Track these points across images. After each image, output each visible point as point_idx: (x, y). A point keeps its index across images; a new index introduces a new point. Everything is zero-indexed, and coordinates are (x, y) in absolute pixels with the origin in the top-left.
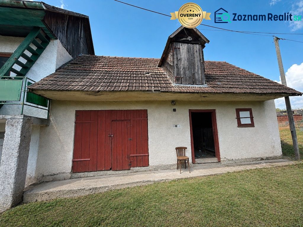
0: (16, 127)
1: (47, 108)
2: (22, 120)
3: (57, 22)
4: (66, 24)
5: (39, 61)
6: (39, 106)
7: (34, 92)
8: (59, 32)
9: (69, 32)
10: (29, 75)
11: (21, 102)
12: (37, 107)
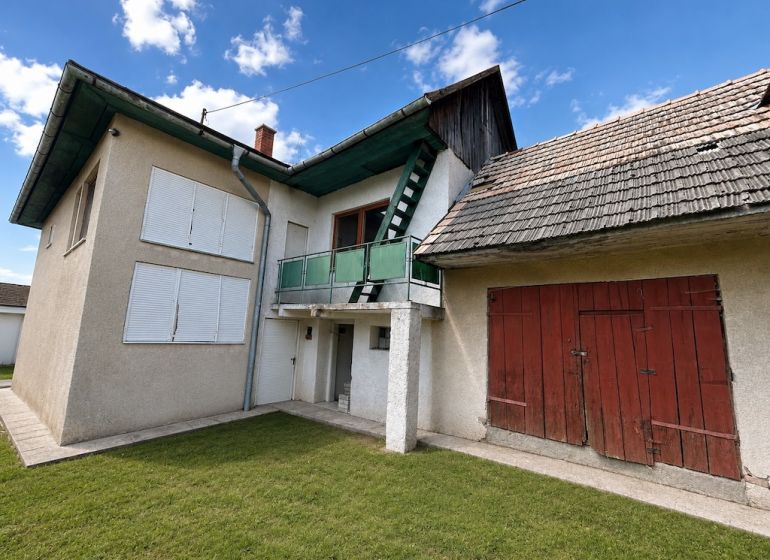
0: (403, 321)
1: (438, 286)
2: (409, 311)
3: (445, 115)
4: (459, 110)
5: (422, 202)
6: (429, 284)
7: (422, 259)
8: (450, 132)
9: (464, 125)
10: (413, 230)
11: (406, 279)
12: (426, 286)
